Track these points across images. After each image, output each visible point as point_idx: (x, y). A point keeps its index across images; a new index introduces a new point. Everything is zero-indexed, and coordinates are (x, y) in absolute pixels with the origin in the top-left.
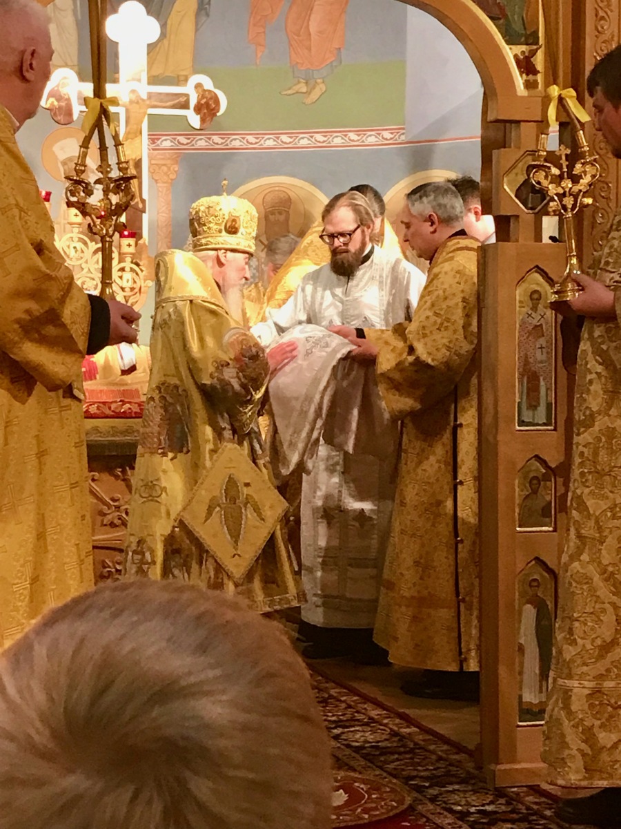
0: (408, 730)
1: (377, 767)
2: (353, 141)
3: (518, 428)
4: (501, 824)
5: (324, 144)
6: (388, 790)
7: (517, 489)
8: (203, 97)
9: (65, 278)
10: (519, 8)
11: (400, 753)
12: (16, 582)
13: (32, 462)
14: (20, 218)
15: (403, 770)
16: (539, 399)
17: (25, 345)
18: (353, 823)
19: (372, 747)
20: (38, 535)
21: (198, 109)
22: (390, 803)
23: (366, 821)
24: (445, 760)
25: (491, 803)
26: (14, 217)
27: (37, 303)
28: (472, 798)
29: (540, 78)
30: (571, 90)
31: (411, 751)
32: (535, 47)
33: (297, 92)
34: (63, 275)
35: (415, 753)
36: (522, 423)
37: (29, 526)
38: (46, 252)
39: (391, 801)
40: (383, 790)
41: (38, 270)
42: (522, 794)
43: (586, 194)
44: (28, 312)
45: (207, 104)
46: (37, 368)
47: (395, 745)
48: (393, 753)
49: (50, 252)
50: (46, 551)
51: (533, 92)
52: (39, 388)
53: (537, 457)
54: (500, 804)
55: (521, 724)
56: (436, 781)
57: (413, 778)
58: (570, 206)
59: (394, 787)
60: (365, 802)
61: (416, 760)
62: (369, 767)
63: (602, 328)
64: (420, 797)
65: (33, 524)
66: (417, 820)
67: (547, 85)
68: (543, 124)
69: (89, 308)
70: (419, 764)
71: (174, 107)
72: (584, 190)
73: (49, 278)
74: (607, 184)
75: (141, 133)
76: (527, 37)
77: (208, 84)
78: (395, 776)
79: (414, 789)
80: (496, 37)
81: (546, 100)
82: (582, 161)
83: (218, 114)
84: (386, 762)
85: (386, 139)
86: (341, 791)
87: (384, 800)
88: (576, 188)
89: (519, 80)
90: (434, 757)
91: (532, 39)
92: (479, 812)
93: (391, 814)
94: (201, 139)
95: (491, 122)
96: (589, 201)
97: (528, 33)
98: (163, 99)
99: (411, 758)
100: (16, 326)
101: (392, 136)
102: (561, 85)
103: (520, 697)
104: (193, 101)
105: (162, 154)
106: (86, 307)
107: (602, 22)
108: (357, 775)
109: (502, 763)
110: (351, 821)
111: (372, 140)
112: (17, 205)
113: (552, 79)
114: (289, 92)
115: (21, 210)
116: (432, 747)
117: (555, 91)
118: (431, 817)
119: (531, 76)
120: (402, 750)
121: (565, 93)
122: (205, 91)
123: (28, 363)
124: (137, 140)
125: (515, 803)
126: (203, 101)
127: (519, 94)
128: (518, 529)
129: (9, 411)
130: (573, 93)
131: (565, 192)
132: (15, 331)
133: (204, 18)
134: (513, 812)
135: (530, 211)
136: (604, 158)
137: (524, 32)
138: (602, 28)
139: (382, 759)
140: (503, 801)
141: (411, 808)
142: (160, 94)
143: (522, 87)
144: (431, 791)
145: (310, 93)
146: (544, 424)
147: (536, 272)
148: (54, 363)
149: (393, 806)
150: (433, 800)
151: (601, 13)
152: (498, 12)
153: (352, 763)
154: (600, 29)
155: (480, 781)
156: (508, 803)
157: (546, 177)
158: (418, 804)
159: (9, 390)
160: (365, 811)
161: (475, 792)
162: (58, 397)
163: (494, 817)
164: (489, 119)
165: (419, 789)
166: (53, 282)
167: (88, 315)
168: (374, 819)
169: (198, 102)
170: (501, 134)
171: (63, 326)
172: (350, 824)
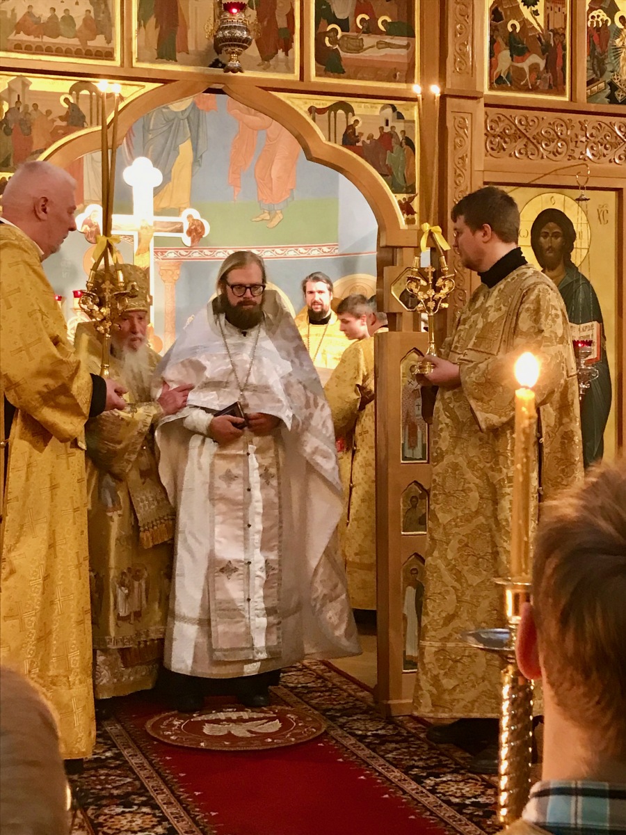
0: (329, 674)
1: (305, 702)
2: (302, 253)
3: (402, 462)
4: (389, 744)
5: (282, 256)
6: (310, 719)
7: (402, 505)
8: (193, 224)
9: (74, 363)
10: (402, 167)
11: (322, 692)
12: (33, 578)
13: (46, 494)
14: (42, 319)
15: (323, 704)
16: (416, 441)
17: (44, 410)
18: (284, 745)
19: (303, 687)
20: (49, 546)
21: (189, 233)
22: (311, 729)
23: (293, 743)
24: (354, 697)
25: (383, 728)
26: (37, 319)
27: (53, 379)
28: (369, 725)
29: (416, 217)
30: (438, 227)
31: (330, 690)
32: (413, 195)
33: (263, 220)
34: (72, 361)
35: (332, 692)
36: (405, 458)
37: (43, 539)
38: (61, 344)
39: (312, 728)
40: (307, 719)
41: (54, 356)
42: (405, 722)
43: (444, 301)
44: (46, 386)
45: (196, 230)
46: (53, 425)
47: (319, 685)
48: (316, 692)
49: (64, 344)
50: (56, 557)
51: (412, 227)
52: (54, 441)
53: (415, 482)
54: (389, 729)
55: (404, 671)
56: (345, 712)
57: (329, 710)
58: (432, 308)
59: (315, 717)
60: (294, 729)
61: (332, 696)
62: (299, 702)
63: (450, 392)
64: (333, 725)
65: (46, 538)
66: (329, 742)
67: (422, 222)
68: (417, 249)
69: (91, 384)
70: (334, 700)
71: (172, 231)
72: (443, 298)
73: (61, 362)
74: (463, 291)
75: (149, 250)
76: (407, 188)
77: (196, 215)
78: (316, 709)
79: (329, 719)
80: (385, 188)
81: (421, 233)
82: (443, 277)
83: (204, 236)
84: (312, 698)
85: (325, 252)
86: (277, 721)
87: (307, 727)
88: (437, 296)
89: (402, 218)
90: (345, 694)
91: (410, 189)
92: (374, 735)
93: (311, 738)
94: (195, 252)
95: (383, 247)
96: (445, 305)
97: (408, 185)
98: (165, 227)
99: (330, 695)
100: (37, 396)
101: (329, 250)
102: (432, 222)
103: (405, 652)
104: (186, 228)
105: (169, 263)
106: (88, 384)
107: (460, 178)
108: (289, 708)
109: (392, 699)
110: (282, 743)
111: (315, 253)
112: (40, 310)
113: (425, 218)
114: (258, 219)
115: (43, 314)
116: (345, 687)
117: (426, 227)
118: (339, 739)
119: (410, 216)
120: (323, 689)
121: (433, 229)
122: (194, 220)
123: (46, 422)
124: (146, 255)
125: (399, 728)
126: (193, 228)
127: (401, 228)
128: (402, 533)
129: (30, 457)
130: (439, 229)
131: (429, 298)
132: (36, 399)
133: (198, 167)
134: (396, 735)
135: (410, 310)
136: (462, 273)
137: (404, 185)
138: (460, 182)
139: (309, 696)
140: (391, 727)
141: (326, 733)
142: (163, 222)
143: (404, 223)
144: (341, 720)
145: (272, 220)
146: (420, 459)
147: (414, 352)
148: (65, 423)
149: (312, 732)
150: (342, 727)
151: (458, 172)
152: (387, 171)
153: (288, 699)
154: (458, 182)
155: (377, 712)
156: (395, 729)
157: (417, 287)
158: (331, 730)
159: (30, 442)
160: (292, 736)
161: (372, 720)
162: (66, 447)
163: (384, 739)
164: (381, 245)
165: (333, 718)
166: (64, 365)
167: (90, 389)
168: (299, 741)
169: (190, 228)
170: (391, 255)
171: (72, 397)
172: (281, 745)
